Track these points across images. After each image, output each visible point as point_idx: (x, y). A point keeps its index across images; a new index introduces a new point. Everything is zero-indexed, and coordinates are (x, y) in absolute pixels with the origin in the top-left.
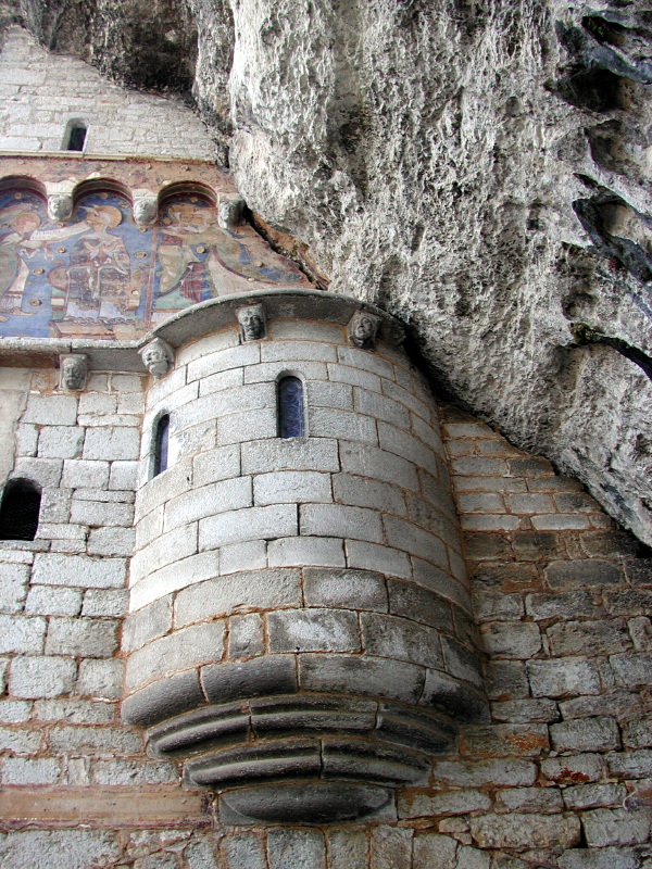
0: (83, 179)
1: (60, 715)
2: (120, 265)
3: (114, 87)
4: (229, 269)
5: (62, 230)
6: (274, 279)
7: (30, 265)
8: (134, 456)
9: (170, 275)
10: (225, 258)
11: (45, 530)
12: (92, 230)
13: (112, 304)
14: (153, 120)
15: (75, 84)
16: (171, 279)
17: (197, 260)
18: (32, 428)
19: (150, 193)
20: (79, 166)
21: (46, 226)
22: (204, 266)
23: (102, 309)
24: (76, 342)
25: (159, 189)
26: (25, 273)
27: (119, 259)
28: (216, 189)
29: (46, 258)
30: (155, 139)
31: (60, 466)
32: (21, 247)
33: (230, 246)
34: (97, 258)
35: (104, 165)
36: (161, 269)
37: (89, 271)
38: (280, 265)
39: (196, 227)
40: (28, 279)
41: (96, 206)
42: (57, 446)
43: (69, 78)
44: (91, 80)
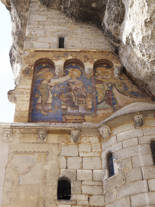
0: (67, 59)
2: (83, 92)
3: (71, 21)
4: (121, 93)
5: (61, 79)
6: (137, 96)
7: (52, 93)
8: (100, 168)
9: (101, 96)
10: (119, 88)
11: (74, 197)
12: (71, 78)
13: (82, 107)
14: (87, 34)
15: (57, 21)
16: (102, 97)
17: (109, 89)
18: (64, 157)
19: (90, 64)
20: (64, 54)
21: (55, 77)
22: (112, 92)
23: (79, 109)
25: (93, 63)
26: (51, 96)
27: (82, 90)
28: (113, 62)
29: (57, 90)
30: (89, 42)
31: (76, 172)
32: (48, 85)
33: (119, 84)
34: (75, 89)
35: (73, 53)
36: (97, 93)
37: (73, 94)
38: (138, 91)
39: (107, 76)
40: (52, 98)
41: (71, 69)
42: (74, 164)
43: (55, 18)
44: (62, 18)
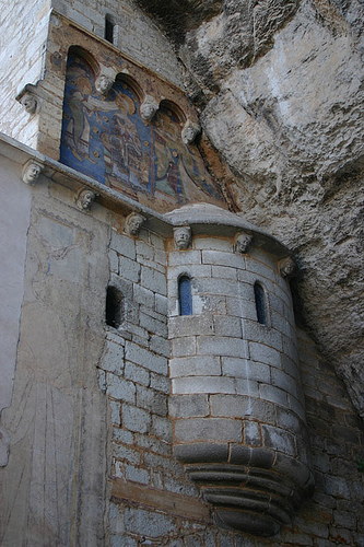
0: (120, 72)
1: (147, 445)
2: (136, 146)
4: (189, 176)
5: (105, 103)
9: (161, 167)
10: (187, 167)
11: (129, 327)
12: (120, 111)
13: (135, 175)
16: (162, 170)
17: (173, 161)
18: (115, 253)
20: (116, 59)
21: (95, 95)
22: (177, 168)
23: (130, 176)
24: (145, 209)
26: (88, 128)
27: (136, 141)
28: (187, 115)
29: (98, 121)
32: (84, 105)
34: (124, 134)
35: (130, 65)
36: (157, 160)
37: (121, 143)
39: (172, 136)
40: (90, 134)
41: (121, 93)
42: (129, 272)
